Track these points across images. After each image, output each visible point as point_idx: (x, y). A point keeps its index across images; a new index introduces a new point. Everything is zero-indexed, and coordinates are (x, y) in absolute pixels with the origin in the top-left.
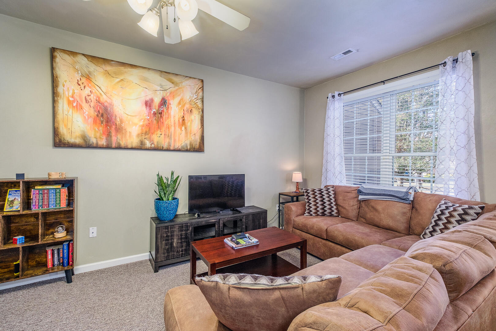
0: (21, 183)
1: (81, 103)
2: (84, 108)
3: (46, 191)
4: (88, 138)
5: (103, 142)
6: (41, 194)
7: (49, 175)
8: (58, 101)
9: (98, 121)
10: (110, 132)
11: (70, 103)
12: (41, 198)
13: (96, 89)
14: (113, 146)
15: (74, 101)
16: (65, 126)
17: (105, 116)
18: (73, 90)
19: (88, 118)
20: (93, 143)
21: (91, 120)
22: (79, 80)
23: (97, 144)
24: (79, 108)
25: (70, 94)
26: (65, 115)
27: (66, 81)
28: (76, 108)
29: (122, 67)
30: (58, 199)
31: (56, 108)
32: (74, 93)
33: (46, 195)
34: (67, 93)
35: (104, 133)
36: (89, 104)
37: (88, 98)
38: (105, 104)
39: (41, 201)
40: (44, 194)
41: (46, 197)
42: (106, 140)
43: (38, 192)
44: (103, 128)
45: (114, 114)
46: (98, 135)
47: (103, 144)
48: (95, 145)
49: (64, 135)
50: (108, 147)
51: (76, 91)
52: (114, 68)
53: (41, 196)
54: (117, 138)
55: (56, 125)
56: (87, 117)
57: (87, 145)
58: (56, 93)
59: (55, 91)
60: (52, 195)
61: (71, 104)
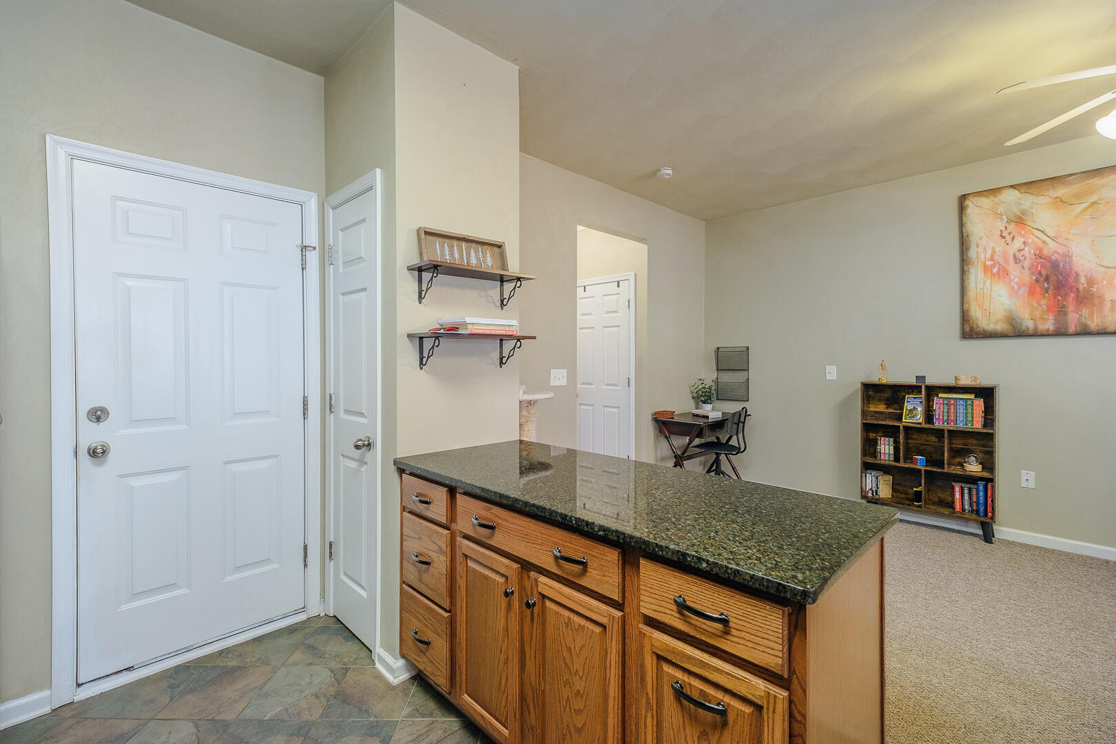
0: (923, 387)
1: (1006, 266)
2: (1012, 272)
3: (952, 402)
4: (1019, 320)
5: (1049, 325)
6: (946, 404)
7: (956, 379)
8: (969, 272)
9: (1038, 289)
10: (1064, 306)
11: (987, 269)
12: (946, 410)
13: (1037, 237)
14: (1071, 329)
15: (993, 266)
16: (979, 306)
17: (1053, 278)
18: (994, 248)
19: (1019, 288)
20: (1028, 329)
21: (1023, 291)
22: (1004, 229)
23: (1036, 329)
24: (1003, 273)
25: (988, 256)
26: (979, 289)
27: (981, 238)
28: (996, 277)
29: (1095, 179)
30: (969, 415)
31: (966, 283)
32: (994, 252)
33: (952, 407)
34: (982, 256)
35: (1049, 310)
36: (1020, 264)
37: (1019, 255)
38: (1053, 257)
39: (946, 414)
40: (951, 405)
41: (952, 410)
42: (1054, 322)
43: (942, 402)
44: (1048, 300)
45: (1074, 272)
46: (1038, 314)
47: (1049, 329)
48: (1031, 332)
49: (977, 320)
50: (1060, 333)
51: (997, 249)
52: (1075, 186)
53: (946, 407)
54: (1081, 315)
55: (966, 306)
56: (1016, 287)
57: (1016, 332)
58: (966, 260)
59: (965, 258)
60: (962, 407)
61: (990, 271)
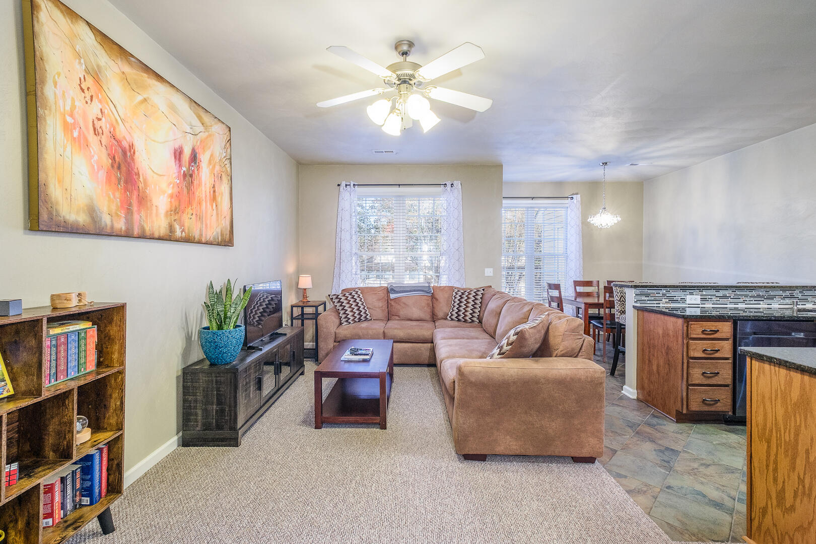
1: (86, 133)
2: (92, 145)
3: (62, 339)
4: (98, 213)
5: (120, 225)
8: (45, 119)
9: (113, 178)
10: (131, 203)
11: (67, 128)
13: (110, 109)
14: (136, 232)
15: (74, 126)
16: (59, 182)
17: (124, 169)
18: (73, 100)
19: (98, 170)
20: (106, 226)
21: (102, 175)
22: (82, 79)
23: (112, 227)
24: (82, 143)
25: (68, 108)
26: (58, 156)
27: (59, 74)
28: (77, 144)
29: (145, 75)
30: (82, 354)
32: (73, 107)
33: (62, 348)
34: (61, 103)
35: (122, 206)
36: (99, 137)
37: (98, 124)
38: (123, 143)
42: (125, 220)
44: (121, 193)
45: (136, 168)
46: (113, 208)
47: (121, 228)
48: (108, 231)
49: (57, 203)
50: (128, 235)
51: (77, 103)
52: (134, 71)
54: (141, 217)
56: (96, 167)
57: (95, 230)
61: (70, 132)
